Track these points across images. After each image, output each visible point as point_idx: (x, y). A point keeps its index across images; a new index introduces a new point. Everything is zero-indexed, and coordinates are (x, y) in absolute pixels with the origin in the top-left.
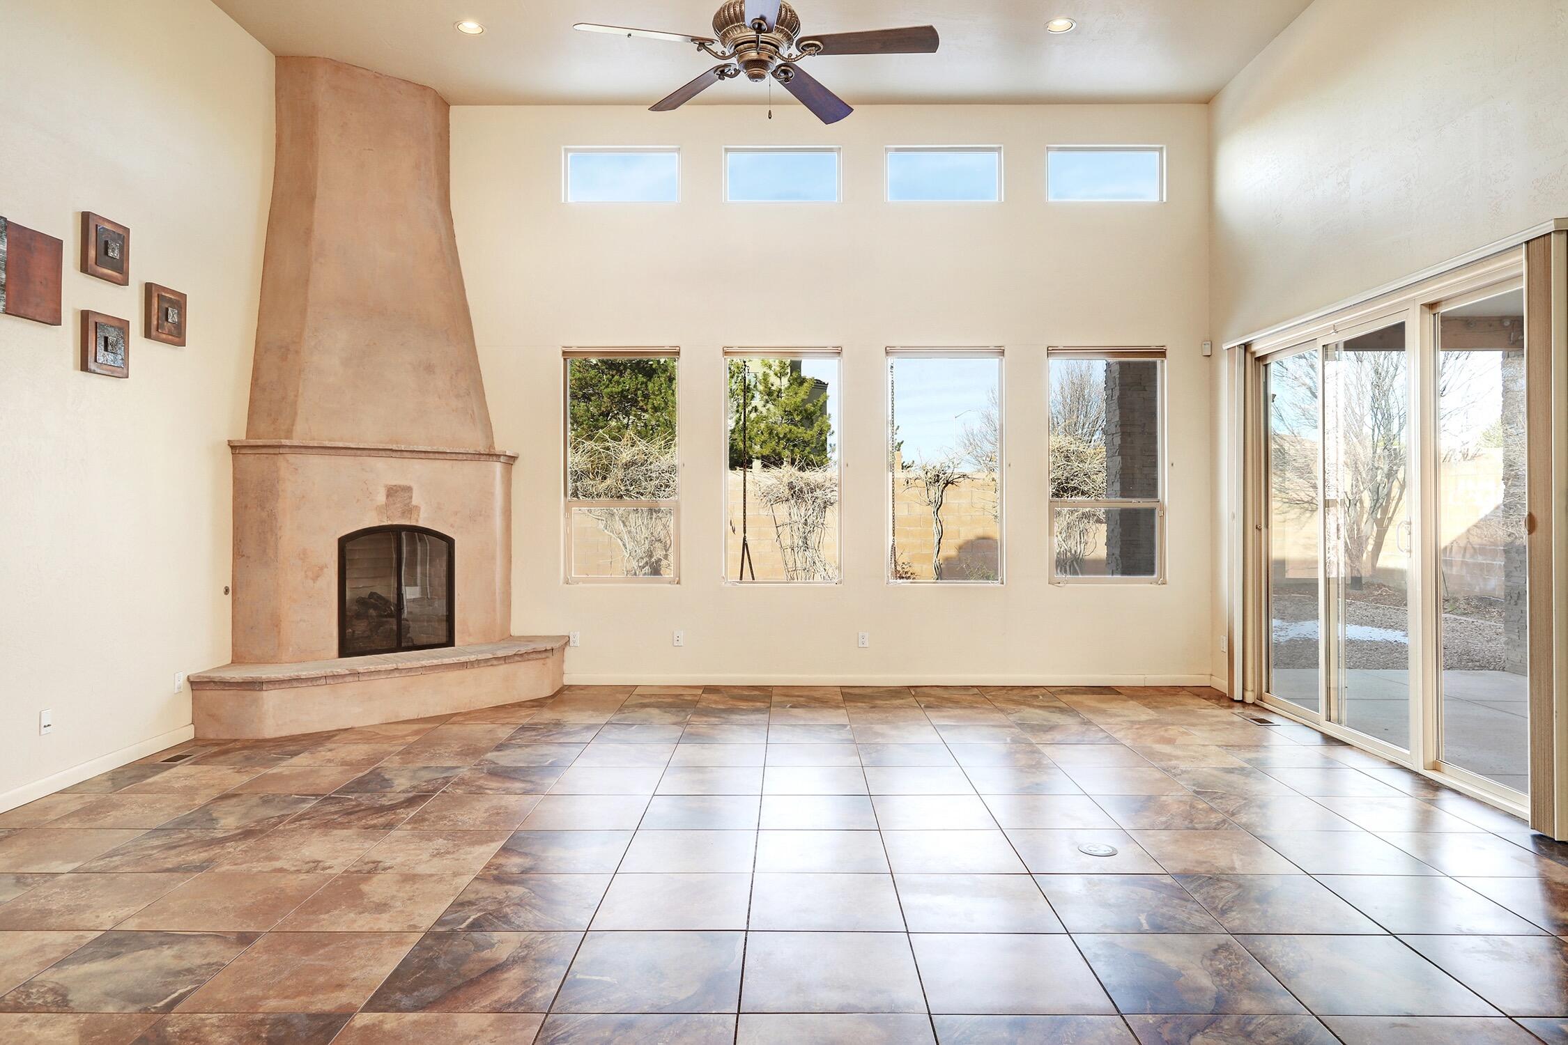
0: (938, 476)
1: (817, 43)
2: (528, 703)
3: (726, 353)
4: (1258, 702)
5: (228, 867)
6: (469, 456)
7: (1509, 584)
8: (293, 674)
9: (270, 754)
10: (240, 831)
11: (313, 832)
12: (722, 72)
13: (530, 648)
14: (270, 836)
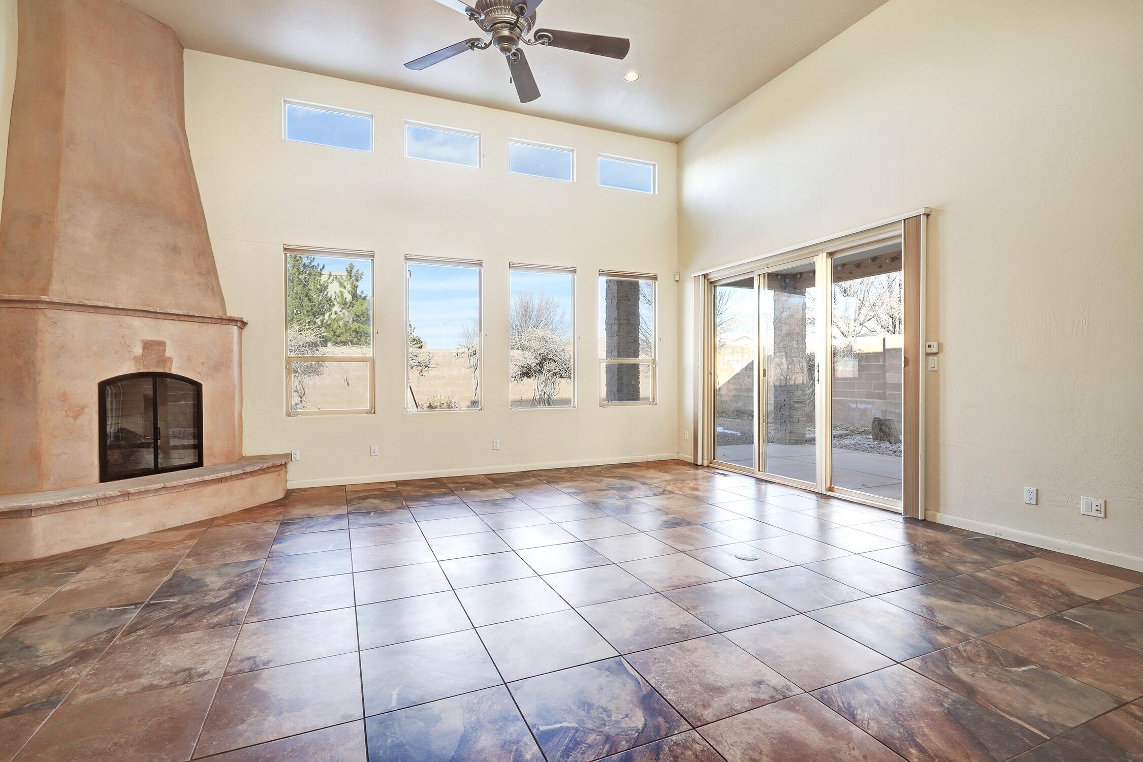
0: (475, 351)
1: (550, 35)
2: (271, 504)
3: (406, 259)
4: (711, 465)
5: (85, 696)
6: (213, 320)
7: (776, 402)
8: (59, 501)
9: (52, 572)
10: (70, 654)
11: (159, 641)
12: (473, 44)
13: (270, 464)
14: (112, 653)
